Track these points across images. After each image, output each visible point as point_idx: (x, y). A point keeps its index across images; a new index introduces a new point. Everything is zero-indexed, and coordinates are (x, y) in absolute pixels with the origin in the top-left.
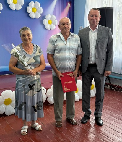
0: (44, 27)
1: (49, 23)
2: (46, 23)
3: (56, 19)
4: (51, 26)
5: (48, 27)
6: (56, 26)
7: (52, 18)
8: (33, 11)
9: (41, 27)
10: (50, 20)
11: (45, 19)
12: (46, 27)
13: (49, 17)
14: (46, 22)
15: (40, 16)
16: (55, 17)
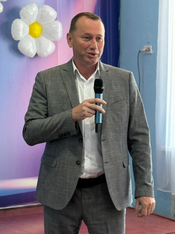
0: (15, 47)
1: (31, 33)
2: (21, 32)
3: (56, 19)
4: (39, 45)
5: (29, 46)
6: (56, 43)
7: (42, 16)
10: (37, 23)
11: (16, 21)
14: (20, 29)
16: (52, 13)
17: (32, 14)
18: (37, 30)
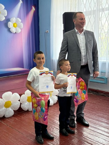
0: (9, 30)
1: (14, 26)
3: (21, 22)
4: (16, 30)
5: (13, 30)
6: (21, 29)
7: (17, 21)
9: (5, 30)
10: (15, 23)
11: (9, 22)
12: (11, 30)
13: (14, 19)
14: (10, 25)
16: (20, 20)
17: (14, 20)
18: (16, 25)
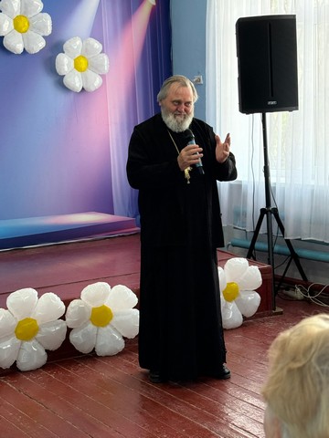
0: (60, 81)
2: (66, 68)
8: (17, 27)
12: (67, 81)
15: (42, 44)
17: (75, 47)
18: (83, 63)
